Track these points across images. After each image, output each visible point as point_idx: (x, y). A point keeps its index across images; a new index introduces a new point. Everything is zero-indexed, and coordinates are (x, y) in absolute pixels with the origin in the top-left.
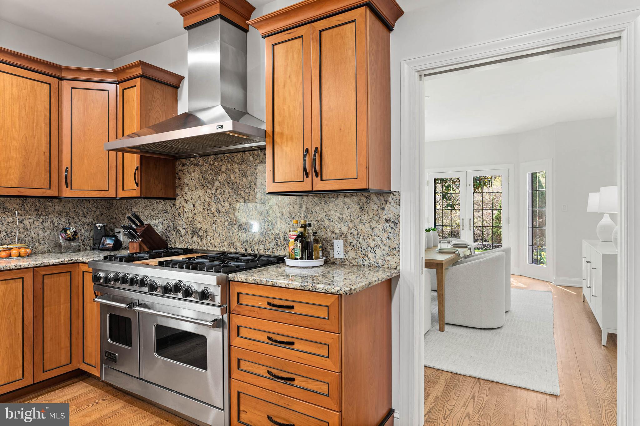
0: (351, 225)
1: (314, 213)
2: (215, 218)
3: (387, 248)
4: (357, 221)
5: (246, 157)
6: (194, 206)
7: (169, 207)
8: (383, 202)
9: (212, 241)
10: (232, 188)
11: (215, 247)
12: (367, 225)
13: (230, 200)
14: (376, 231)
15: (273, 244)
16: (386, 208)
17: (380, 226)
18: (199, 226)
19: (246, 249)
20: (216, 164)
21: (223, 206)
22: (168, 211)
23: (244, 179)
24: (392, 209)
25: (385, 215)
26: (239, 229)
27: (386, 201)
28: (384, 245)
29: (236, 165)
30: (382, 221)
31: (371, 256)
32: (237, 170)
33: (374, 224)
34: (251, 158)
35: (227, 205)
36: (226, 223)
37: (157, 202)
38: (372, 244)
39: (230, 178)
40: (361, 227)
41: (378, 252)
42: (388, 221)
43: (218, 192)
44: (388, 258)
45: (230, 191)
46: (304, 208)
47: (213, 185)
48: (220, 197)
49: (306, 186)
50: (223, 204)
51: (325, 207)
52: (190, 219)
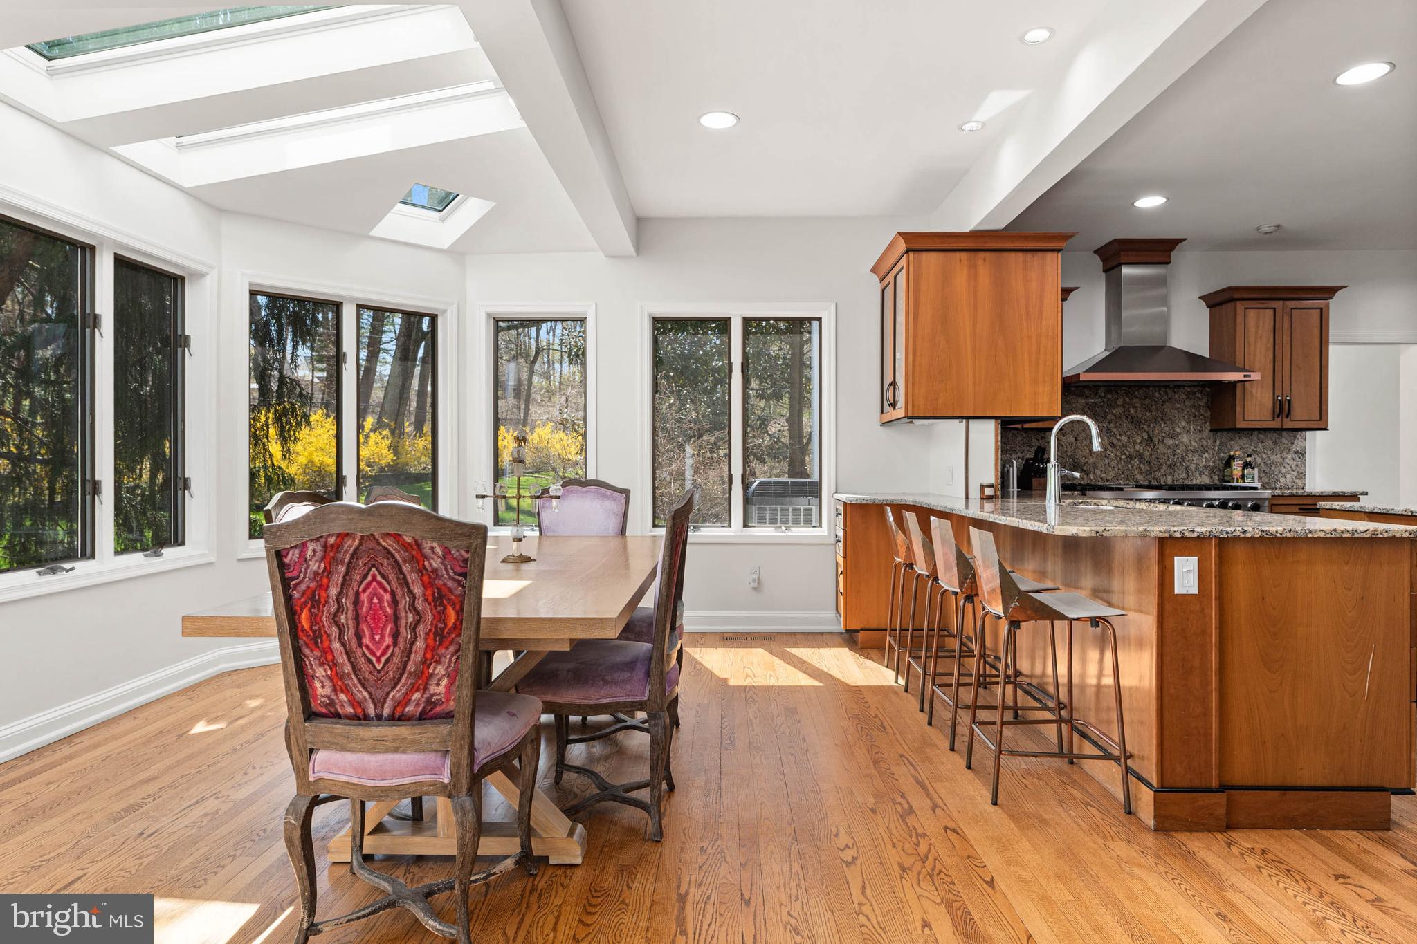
0: (1264, 456)
1: (1229, 446)
2: (1108, 452)
3: (1295, 474)
4: (1269, 452)
5: (1151, 393)
6: (1076, 439)
7: (1034, 440)
8: (1293, 438)
9: (1104, 475)
10: (1132, 422)
11: (1108, 481)
12: (1278, 456)
13: (1128, 433)
14: (1287, 460)
15: (1184, 475)
16: (1295, 443)
17: (1290, 457)
18: (1083, 460)
19: (1150, 481)
20: (1110, 396)
21: (1119, 440)
22: (1034, 444)
23: (1148, 414)
24: (1300, 443)
25: (1294, 448)
26: (1140, 462)
27: (1295, 437)
28: (1293, 471)
29: (1137, 400)
30: (1292, 452)
31: (1282, 480)
32: (1138, 405)
33: (1284, 455)
34: (1157, 395)
35: (1124, 438)
36: (1123, 457)
37: (1013, 434)
38: (1283, 471)
39: (1129, 411)
40: (1274, 457)
41: (1288, 476)
42: (1296, 452)
43: (1112, 425)
44: (1297, 481)
45: (1129, 425)
46: (1218, 442)
47: (1105, 418)
48: (1114, 430)
49: (1276, 424)
50: (1118, 437)
51: (1240, 442)
52: (1069, 453)
